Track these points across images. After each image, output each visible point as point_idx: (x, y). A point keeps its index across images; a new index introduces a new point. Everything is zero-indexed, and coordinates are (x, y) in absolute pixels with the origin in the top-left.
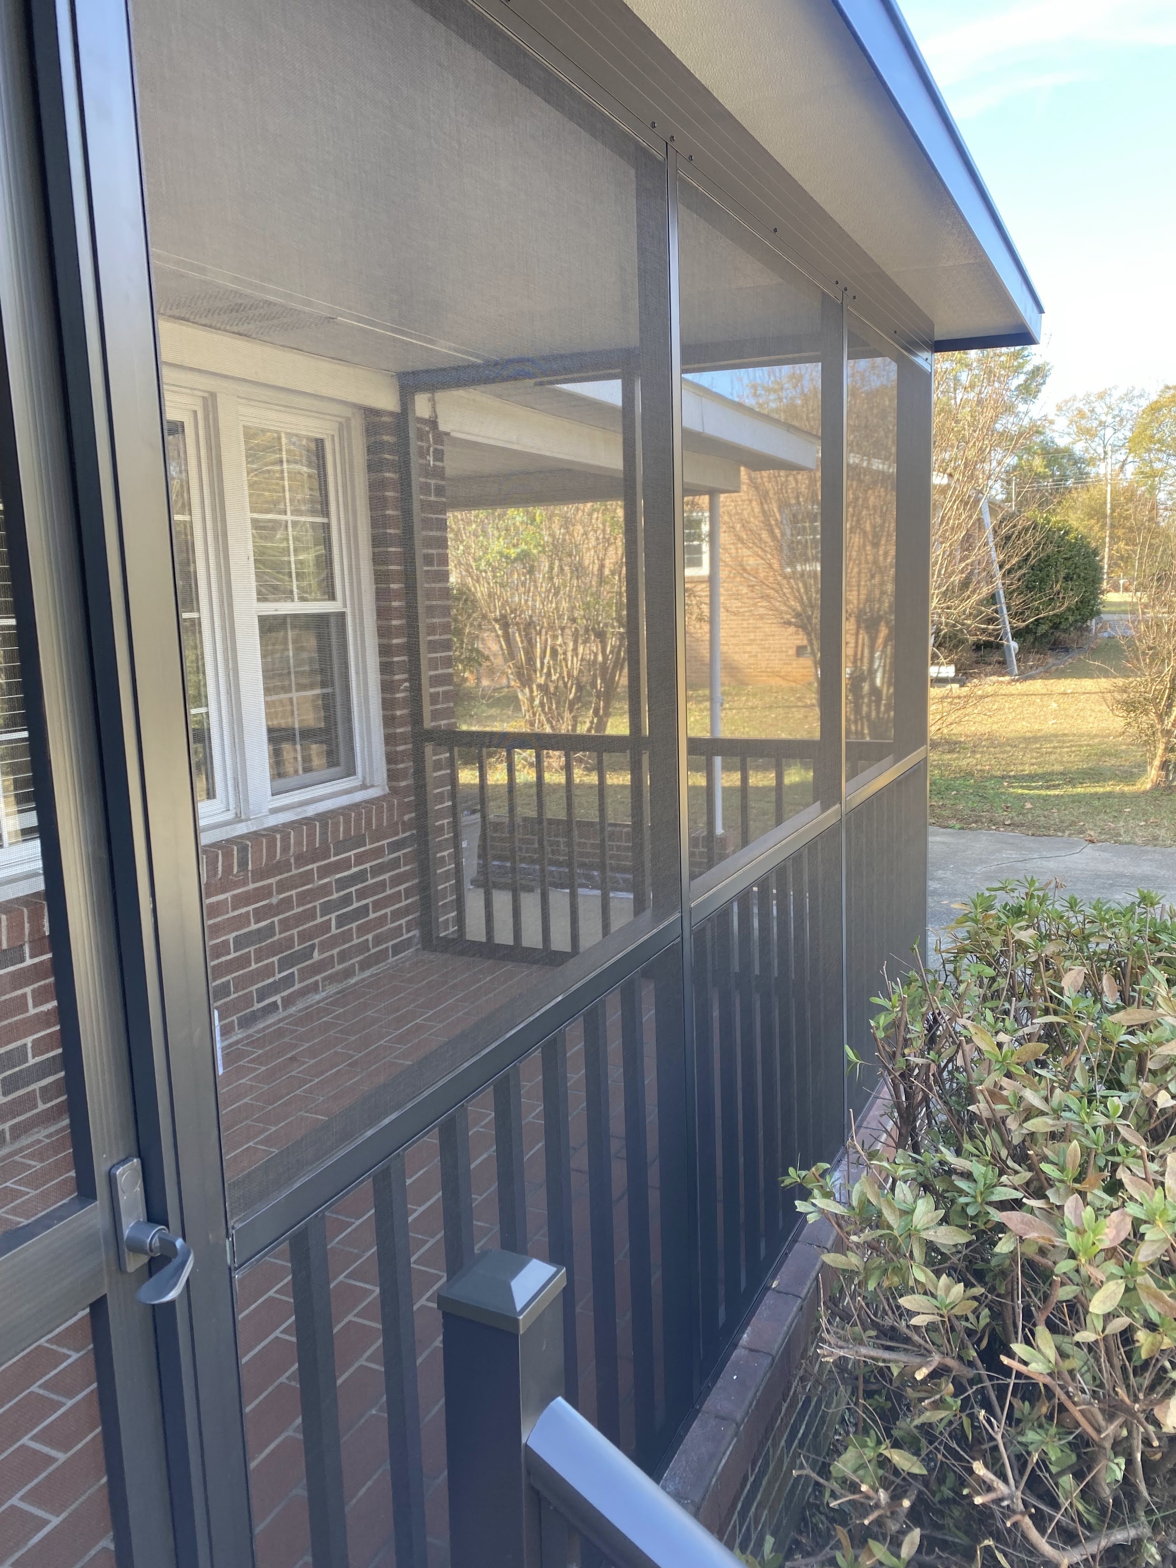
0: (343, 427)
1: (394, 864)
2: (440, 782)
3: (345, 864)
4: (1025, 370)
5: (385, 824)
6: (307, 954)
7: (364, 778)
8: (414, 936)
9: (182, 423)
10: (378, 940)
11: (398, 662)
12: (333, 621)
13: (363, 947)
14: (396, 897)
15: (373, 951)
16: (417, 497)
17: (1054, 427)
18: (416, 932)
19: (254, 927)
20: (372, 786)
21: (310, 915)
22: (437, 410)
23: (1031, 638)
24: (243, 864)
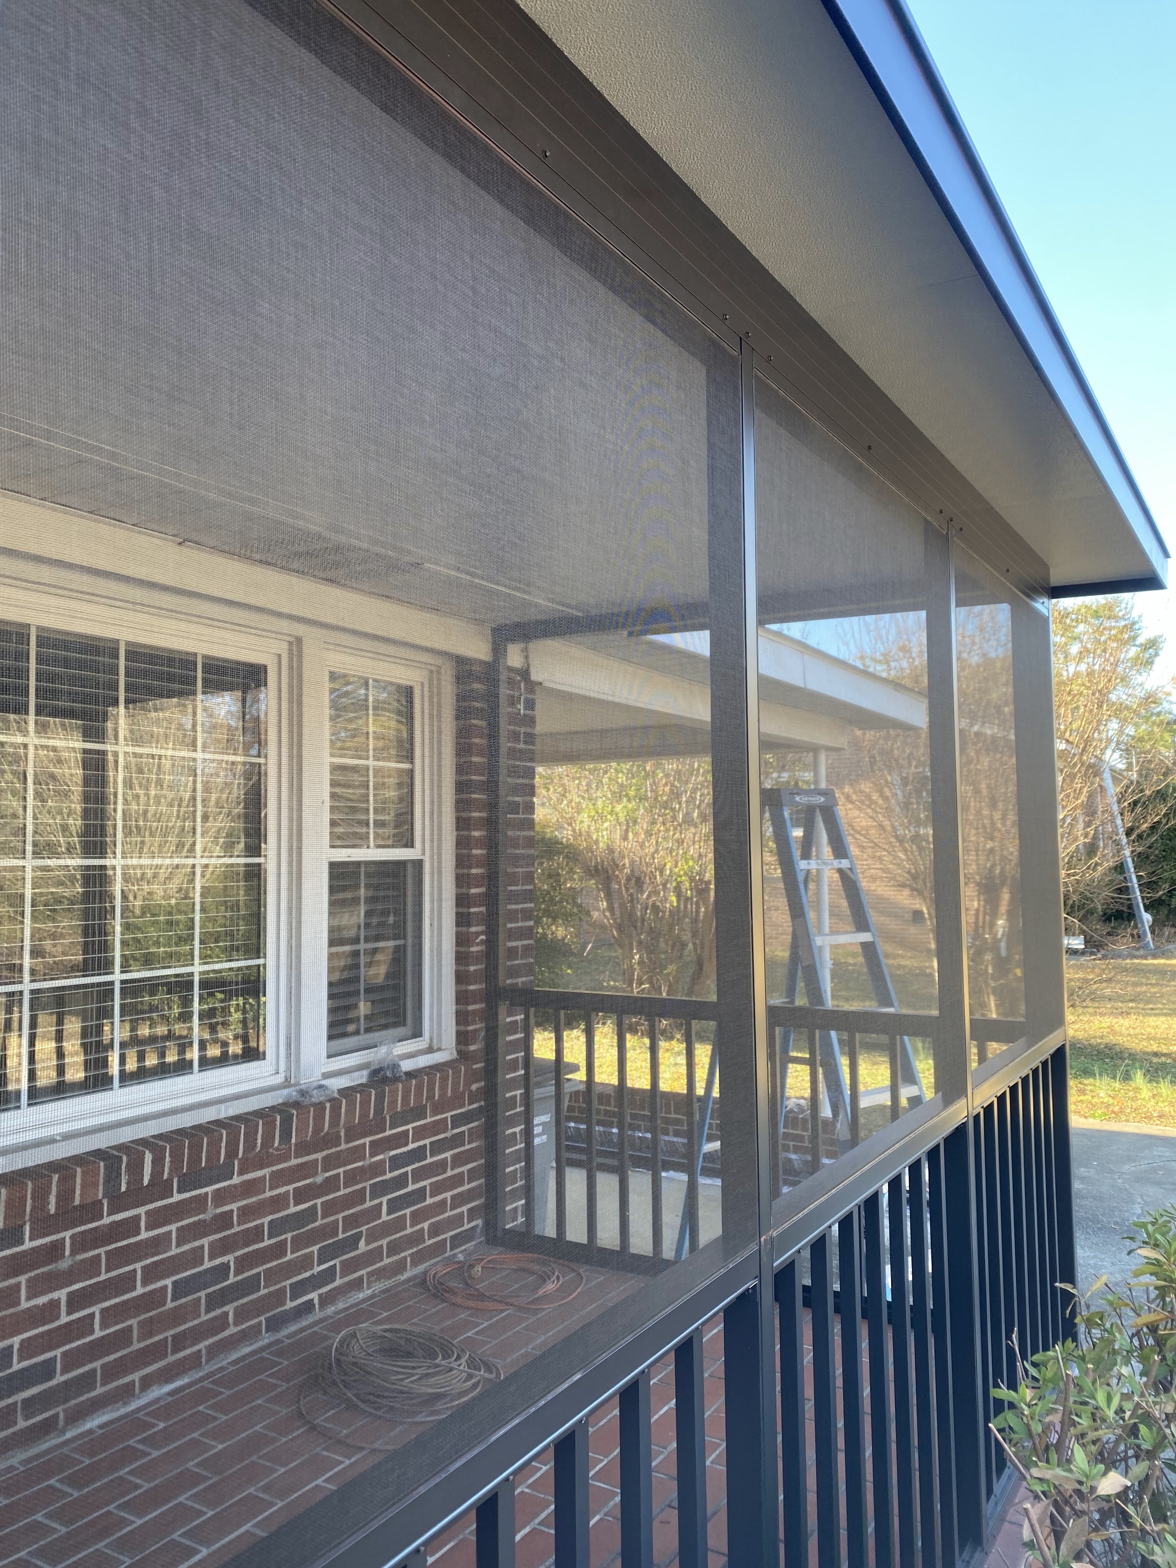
0: (434, 674)
1: (457, 1141)
2: (513, 1046)
3: (401, 1139)
4: (1138, 642)
5: (449, 1094)
6: (353, 1241)
7: (431, 1039)
8: (477, 1226)
9: (265, 667)
10: (435, 1230)
11: (475, 913)
12: (410, 870)
13: (417, 1238)
14: (457, 1180)
15: (429, 1242)
16: (505, 745)
17: (1170, 698)
18: (479, 1222)
19: (293, 1209)
20: (439, 1049)
21: (360, 1197)
22: (530, 661)
23: (1164, 911)
24: (286, 1135)
